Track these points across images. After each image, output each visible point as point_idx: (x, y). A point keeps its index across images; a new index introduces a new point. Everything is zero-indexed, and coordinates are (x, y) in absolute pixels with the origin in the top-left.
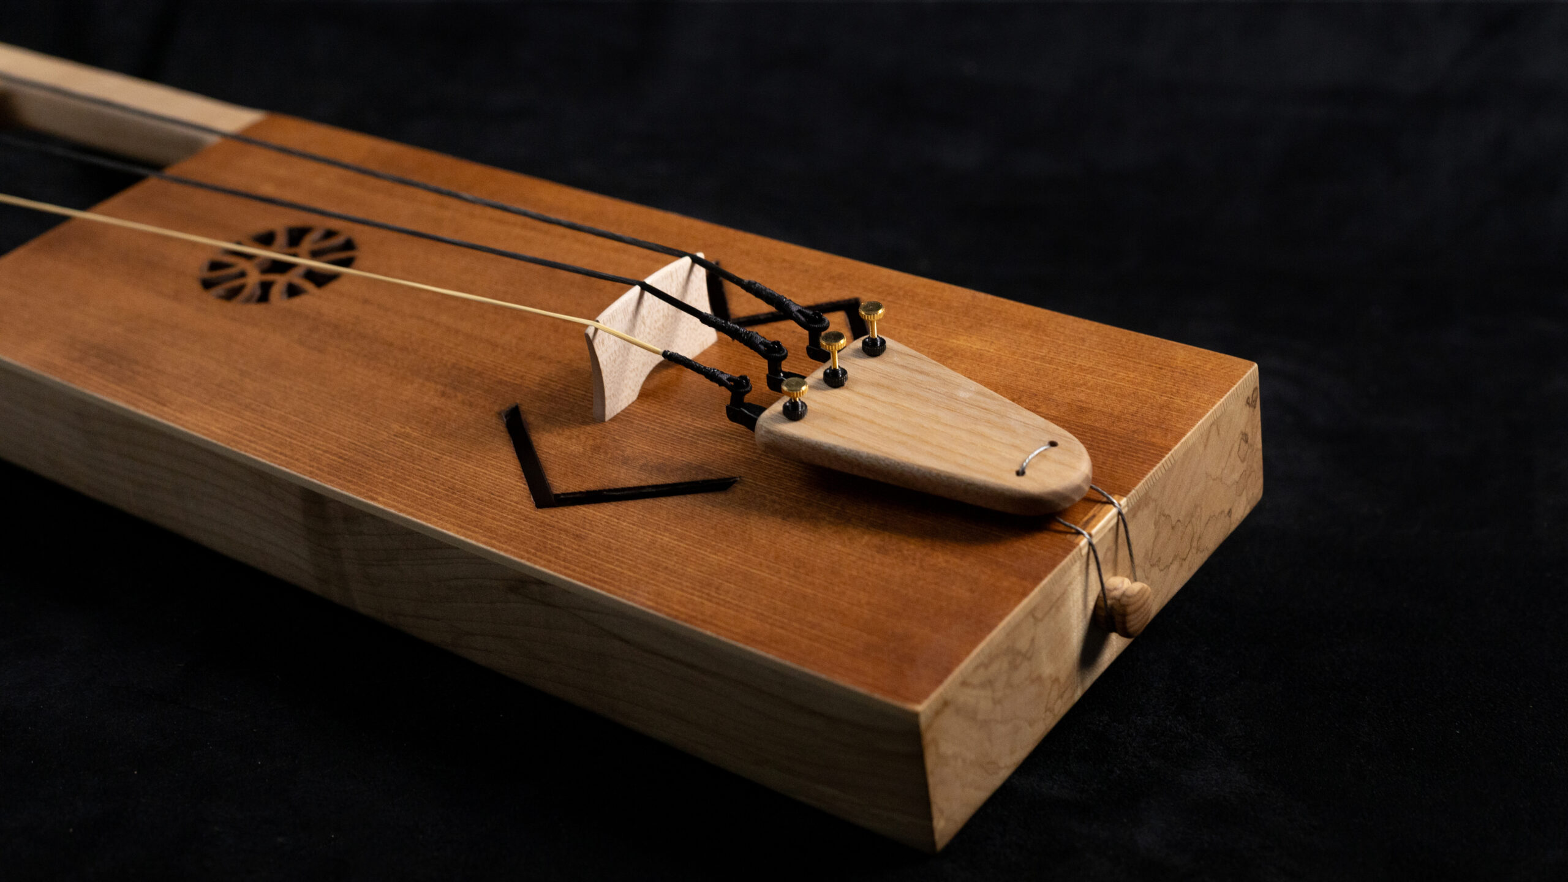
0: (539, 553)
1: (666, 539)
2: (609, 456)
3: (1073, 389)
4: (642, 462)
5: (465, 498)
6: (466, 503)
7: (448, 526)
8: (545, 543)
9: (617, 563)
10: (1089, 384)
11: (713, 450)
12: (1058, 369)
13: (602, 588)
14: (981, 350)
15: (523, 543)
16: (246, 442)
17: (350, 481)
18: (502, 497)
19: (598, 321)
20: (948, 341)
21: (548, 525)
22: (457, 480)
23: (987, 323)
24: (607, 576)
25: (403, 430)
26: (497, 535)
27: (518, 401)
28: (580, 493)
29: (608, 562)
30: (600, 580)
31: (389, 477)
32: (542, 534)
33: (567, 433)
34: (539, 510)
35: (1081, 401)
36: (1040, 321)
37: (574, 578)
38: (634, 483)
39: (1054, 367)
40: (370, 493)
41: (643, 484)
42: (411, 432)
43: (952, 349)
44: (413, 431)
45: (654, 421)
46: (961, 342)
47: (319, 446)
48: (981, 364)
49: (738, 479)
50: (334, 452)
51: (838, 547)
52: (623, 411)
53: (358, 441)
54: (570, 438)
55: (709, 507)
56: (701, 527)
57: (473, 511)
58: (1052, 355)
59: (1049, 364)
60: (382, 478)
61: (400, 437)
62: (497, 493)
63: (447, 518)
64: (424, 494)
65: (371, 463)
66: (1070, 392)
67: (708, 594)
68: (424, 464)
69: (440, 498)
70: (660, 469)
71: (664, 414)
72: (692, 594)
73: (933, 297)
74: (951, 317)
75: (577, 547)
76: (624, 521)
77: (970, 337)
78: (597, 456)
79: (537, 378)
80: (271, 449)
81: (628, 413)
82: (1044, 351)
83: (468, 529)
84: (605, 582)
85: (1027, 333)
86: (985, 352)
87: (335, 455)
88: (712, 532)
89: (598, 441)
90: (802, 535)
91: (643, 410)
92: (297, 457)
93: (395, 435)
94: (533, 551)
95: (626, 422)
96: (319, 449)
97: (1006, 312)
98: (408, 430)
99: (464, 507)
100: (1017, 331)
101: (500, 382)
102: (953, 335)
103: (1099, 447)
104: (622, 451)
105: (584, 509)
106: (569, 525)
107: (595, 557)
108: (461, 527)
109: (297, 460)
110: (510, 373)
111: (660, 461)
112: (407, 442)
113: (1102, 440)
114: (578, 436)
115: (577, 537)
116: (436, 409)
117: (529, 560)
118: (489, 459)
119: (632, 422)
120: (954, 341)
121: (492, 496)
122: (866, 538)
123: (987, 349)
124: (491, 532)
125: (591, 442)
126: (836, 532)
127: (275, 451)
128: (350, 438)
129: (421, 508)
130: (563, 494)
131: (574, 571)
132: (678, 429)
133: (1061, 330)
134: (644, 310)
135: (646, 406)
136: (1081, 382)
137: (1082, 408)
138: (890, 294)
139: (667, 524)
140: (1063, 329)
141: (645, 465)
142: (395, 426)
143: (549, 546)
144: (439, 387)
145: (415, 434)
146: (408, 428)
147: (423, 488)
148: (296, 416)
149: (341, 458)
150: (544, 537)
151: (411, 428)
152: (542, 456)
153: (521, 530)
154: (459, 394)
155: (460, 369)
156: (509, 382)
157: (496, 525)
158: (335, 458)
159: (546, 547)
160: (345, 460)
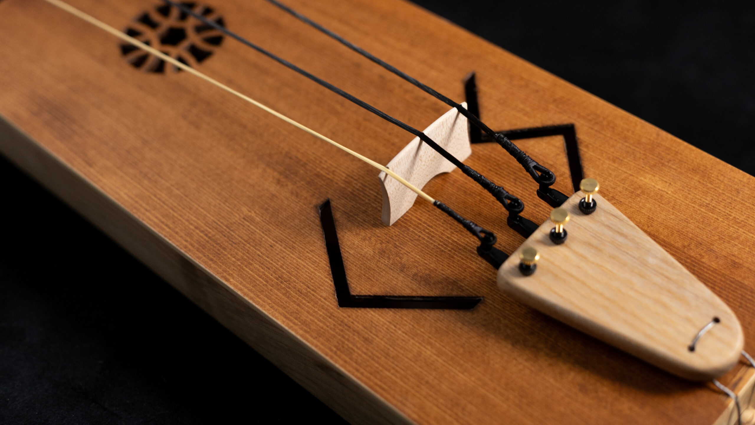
0: (338, 352)
1: (428, 352)
2: (391, 262)
3: (729, 242)
4: (414, 271)
5: (289, 288)
6: (290, 294)
7: (277, 315)
8: (343, 343)
9: (392, 371)
10: (741, 239)
11: (464, 266)
12: (718, 220)
13: (382, 395)
14: (662, 190)
15: (328, 340)
16: (143, 210)
17: (211, 260)
18: (315, 292)
19: (388, 168)
20: (637, 178)
21: (346, 325)
22: (285, 270)
23: (666, 164)
24: (385, 383)
25: (250, 214)
26: (310, 329)
27: (329, 197)
28: (370, 296)
29: (386, 369)
30: (380, 387)
31: (238, 260)
32: (341, 333)
33: (363, 234)
34: (341, 308)
35: (734, 255)
36: (706, 167)
37: (362, 381)
38: (407, 292)
39: (715, 216)
40: (225, 274)
41: (414, 294)
42: (255, 217)
43: (640, 187)
44: (256, 216)
45: (424, 231)
46: (647, 181)
47: (192, 222)
48: (661, 205)
49: (482, 298)
50: (202, 229)
51: (552, 380)
52: (402, 217)
53: (219, 221)
54: (364, 239)
55: (459, 325)
56: (453, 344)
57: (294, 302)
58: (714, 203)
59: (712, 213)
60: (233, 259)
61: (248, 221)
62: (312, 287)
63: (276, 307)
64: (261, 280)
65: (226, 244)
66: (726, 245)
67: (456, 414)
68: (263, 250)
69: (272, 286)
70: (426, 280)
71: (431, 225)
72: (445, 412)
73: (628, 131)
74: (640, 153)
75: (365, 351)
76: (399, 329)
77: (654, 176)
78: (382, 260)
79: (344, 174)
80: (160, 220)
81: (406, 220)
82: (708, 198)
83: (291, 321)
84: (383, 389)
85: (696, 178)
86: (665, 193)
87: (202, 232)
88: (461, 350)
89: (384, 245)
90: (527, 364)
91: (416, 217)
92: (177, 230)
93: (244, 218)
94: (335, 349)
95: (404, 229)
96: (192, 224)
97: (681, 154)
98: (253, 214)
99: (288, 298)
100: (690, 175)
101: (318, 175)
102: (642, 173)
103: (746, 306)
104: (400, 258)
105: (372, 313)
106: (361, 327)
107: (378, 363)
108: (286, 317)
109: (177, 233)
110: (325, 167)
111: (427, 272)
112: (252, 227)
113: (749, 299)
114: (370, 238)
115: (366, 340)
116: (273, 195)
117: (331, 358)
118: (307, 252)
119: (408, 230)
120: (642, 178)
121: (309, 290)
122: (572, 374)
123: (666, 190)
124: (306, 325)
125: (379, 246)
126: (550, 365)
127: (163, 223)
128: (213, 216)
129: (259, 294)
130: (357, 296)
131: (362, 374)
132: (441, 242)
133: (721, 178)
134: (421, 153)
135: (419, 214)
136: (735, 235)
137: (735, 263)
138: (597, 123)
139: (430, 337)
140: (722, 177)
141: (416, 274)
142: (244, 209)
143: (346, 346)
144: (276, 174)
145: (258, 219)
146: (253, 212)
147: (261, 274)
148: (178, 189)
149: (206, 235)
150: (343, 337)
151: (255, 212)
152: (344, 255)
153: (327, 326)
154: (289, 184)
155: (291, 158)
156: (325, 176)
157: (311, 320)
158: (202, 234)
159: (343, 347)
160: (209, 238)
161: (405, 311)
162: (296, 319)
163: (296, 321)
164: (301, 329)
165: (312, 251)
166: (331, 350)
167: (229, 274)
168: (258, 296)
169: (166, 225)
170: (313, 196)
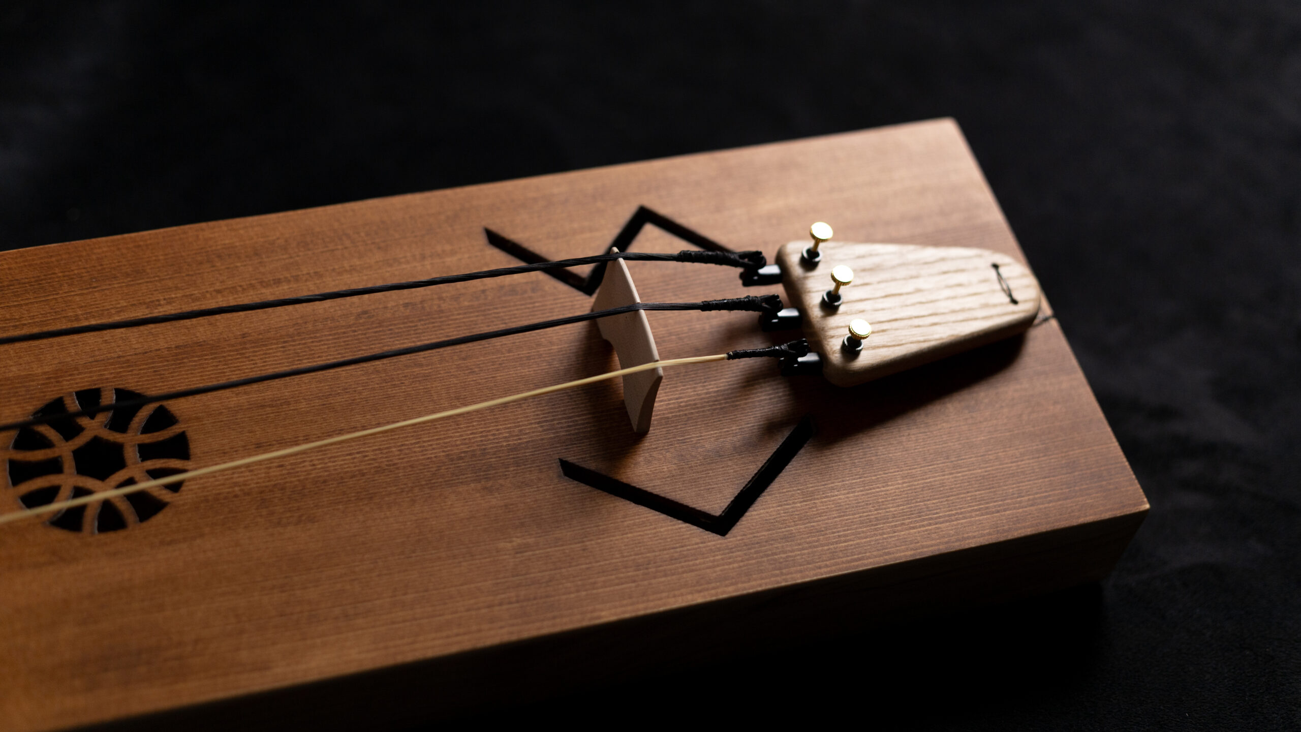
0: (784, 571)
1: (841, 497)
4: (729, 446)
5: (660, 566)
6: (670, 570)
8: (775, 560)
9: (843, 539)
17: (554, 618)
18: (685, 546)
22: (630, 555)
25: (514, 544)
27: (556, 457)
28: (731, 502)
29: (837, 543)
31: (577, 592)
32: (761, 554)
34: (727, 536)
38: (752, 468)
42: (524, 541)
44: (524, 539)
46: (766, 206)
47: (475, 606)
50: (497, 602)
53: (499, 579)
54: (649, 462)
56: (847, 471)
57: (683, 572)
60: (572, 595)
61: (525, 552)
62: (678, 545)
63: (677, 593)
64: (627, 585)
65: (542, 590)
66: (888, 209)
68: (583, 561)
69: (644, 580)
70: (748, 444)
71: (677, 396)
73: (690, 176)
74: (727, 186)
75: (799, 547)
76: (794, 503)
78: (692, 464)
83: (707, 590)
85: (794, 174)
87: (501, 604)
88: (859, 470)
89: (672, 450)
92: (474, 628)
93: (517, 553)
94: (777, 572)
96: (479, 609)
98: (519, 541)
99: (673, 574)
100: (786, 176)
101: (514, 448)
102: (753, 203)
104: (702, 447)
105: (756, 513)
106: (765, 534)
107: (824, 545)
108: (699, 592)
109: (480, 630)
110: (506, 435)
111: (739, 437)
112: (537, 552)
114: (652, 456)
115: (786, 538)
116: (505, 506)
118: (622, 522)
120: (760, 208)
121: (678, 550)
124: (725, 579)
125: (669, 455)
127: (448, 637)
128: (486, 581)
130: (723, 512)
139: (825, 485)
141: (735, 448)
142: (501, 545)
143: (781, 560)
144: (472, 485)
145: (531, 540)
146: (514, 539)
147: (617, 581)
148: (405, 594)
149: (510, 603)
150: (768, 556)
151: (517, 537)
152: (656, 491)
153: (742, 561)
154: (501, 481)
155: (461, 458)
156: (520, 444)
157: (721, 571)
158: (505, 607)
159: (780, 563)
160: (518, 602)
161: (775, 486)
162: (708, 583)
163: (713, 585)
164: (726, 586)
165: (625, 517)
166: (777, 576)
167: (592, 612)
168: (648, 601)
169: (457, 635)
170: (541, 471)
